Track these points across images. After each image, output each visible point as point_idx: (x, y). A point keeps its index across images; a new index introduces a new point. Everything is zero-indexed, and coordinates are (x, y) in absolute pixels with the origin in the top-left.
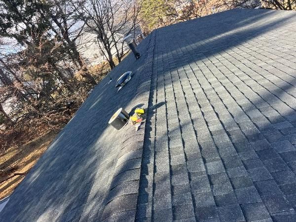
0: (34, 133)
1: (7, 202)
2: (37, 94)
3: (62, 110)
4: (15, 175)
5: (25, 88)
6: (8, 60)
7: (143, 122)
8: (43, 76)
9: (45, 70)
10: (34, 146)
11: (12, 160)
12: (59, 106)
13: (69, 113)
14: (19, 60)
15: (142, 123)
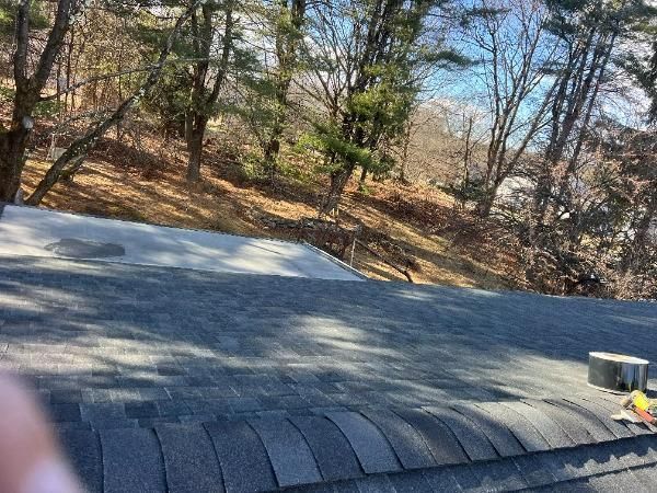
0: (489, 257)
1: (360, 280)
2: (567, 211)
3: (566, 271)
4: (405, 273)
5: (564, 186)
6: (598, 124)
7: (647, 428)
8: (612, 196)
9: (629, 188)
10: (468, 270)
11: (424, 254)
12: (573, 261)
13: (571, 288)
14: (612, 138)
15: (642, 425)
